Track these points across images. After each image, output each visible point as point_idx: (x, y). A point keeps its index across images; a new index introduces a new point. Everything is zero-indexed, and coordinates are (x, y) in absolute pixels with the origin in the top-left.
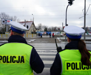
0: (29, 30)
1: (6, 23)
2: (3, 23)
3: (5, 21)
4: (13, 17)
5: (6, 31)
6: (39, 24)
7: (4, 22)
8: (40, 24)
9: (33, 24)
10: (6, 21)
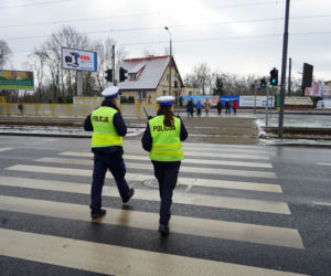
0: (155, 90)
1: (76, 63)
2: (65, 65)
3: (73, 58)
4: (104, 43)
5: (76, 94)
6: (198, 67)
7: (68, 59)
8: (203, 68)
9: (172, 64)
10: (77, 56)
